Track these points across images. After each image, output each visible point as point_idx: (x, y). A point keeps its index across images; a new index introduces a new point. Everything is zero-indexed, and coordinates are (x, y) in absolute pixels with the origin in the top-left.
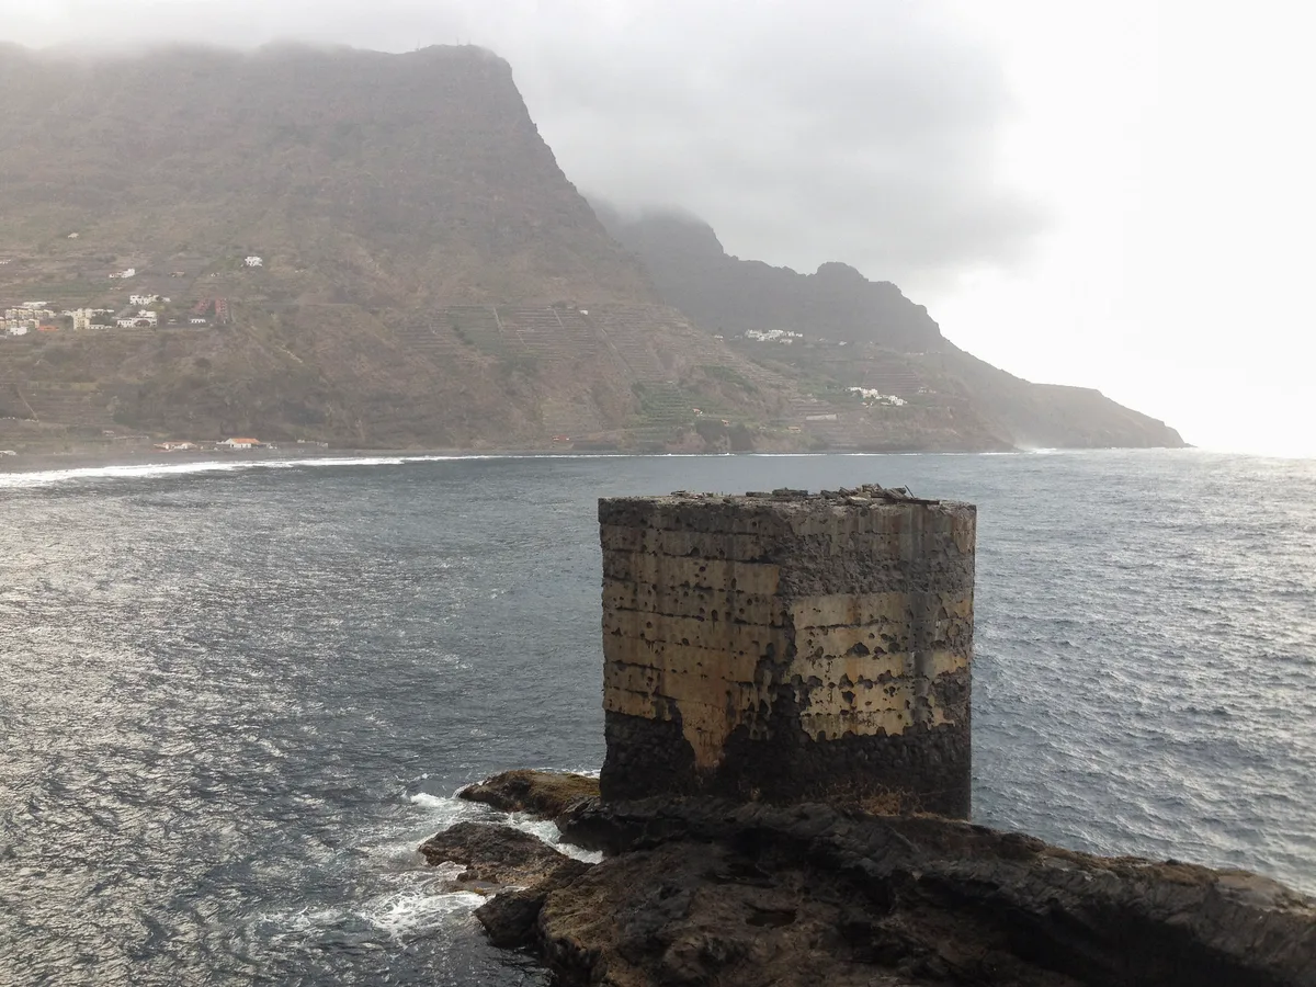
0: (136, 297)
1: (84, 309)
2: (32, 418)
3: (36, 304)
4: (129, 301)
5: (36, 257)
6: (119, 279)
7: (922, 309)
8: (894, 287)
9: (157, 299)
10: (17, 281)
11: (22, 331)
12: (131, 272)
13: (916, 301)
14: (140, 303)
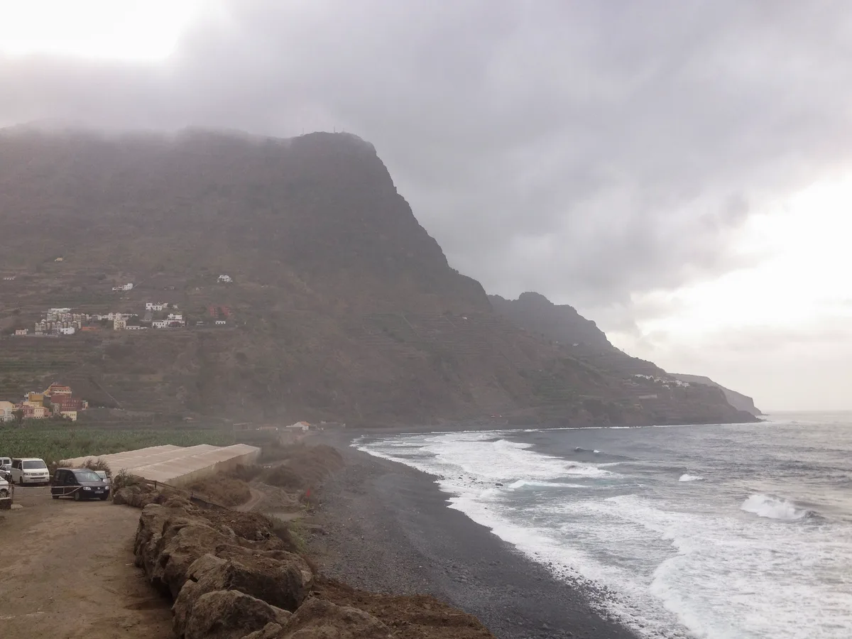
0: (151, 304)
1: (114, 314)
2: (118, 407)
3: (61, 310)
4: (145, 307)
5: (35, 275)
6: (121, 291)
7: (593, 323)
8: (572, 308)
9: (168, 306)
10: (31, 293)
11: (71, 331)
12: (129, 286)
13: (588, 318)
14: (155, 309)
